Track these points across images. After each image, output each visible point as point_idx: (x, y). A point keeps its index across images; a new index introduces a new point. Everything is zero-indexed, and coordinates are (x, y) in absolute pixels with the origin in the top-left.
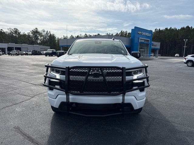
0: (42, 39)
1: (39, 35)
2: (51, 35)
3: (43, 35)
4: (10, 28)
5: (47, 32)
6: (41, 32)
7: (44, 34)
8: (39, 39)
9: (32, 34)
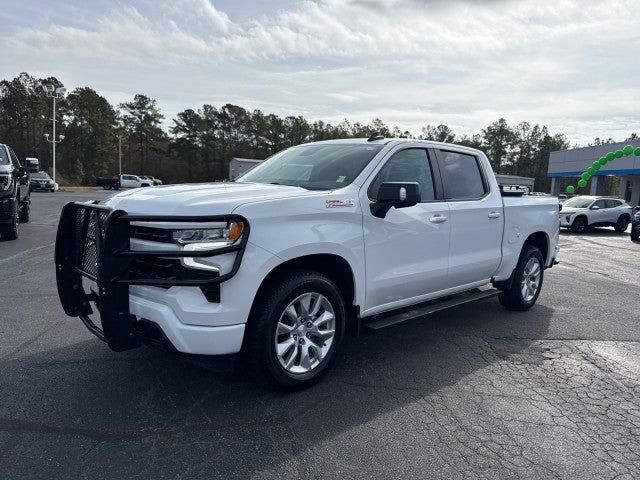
0: (515, 154)
1: (508, 140)
2: (547, 138)
3: (521, 141)
4: (428, 127)
5: (536, 128)
6: (515, 131)
7: (524, 136)
8: (505, 153)
9: (485, 138)
